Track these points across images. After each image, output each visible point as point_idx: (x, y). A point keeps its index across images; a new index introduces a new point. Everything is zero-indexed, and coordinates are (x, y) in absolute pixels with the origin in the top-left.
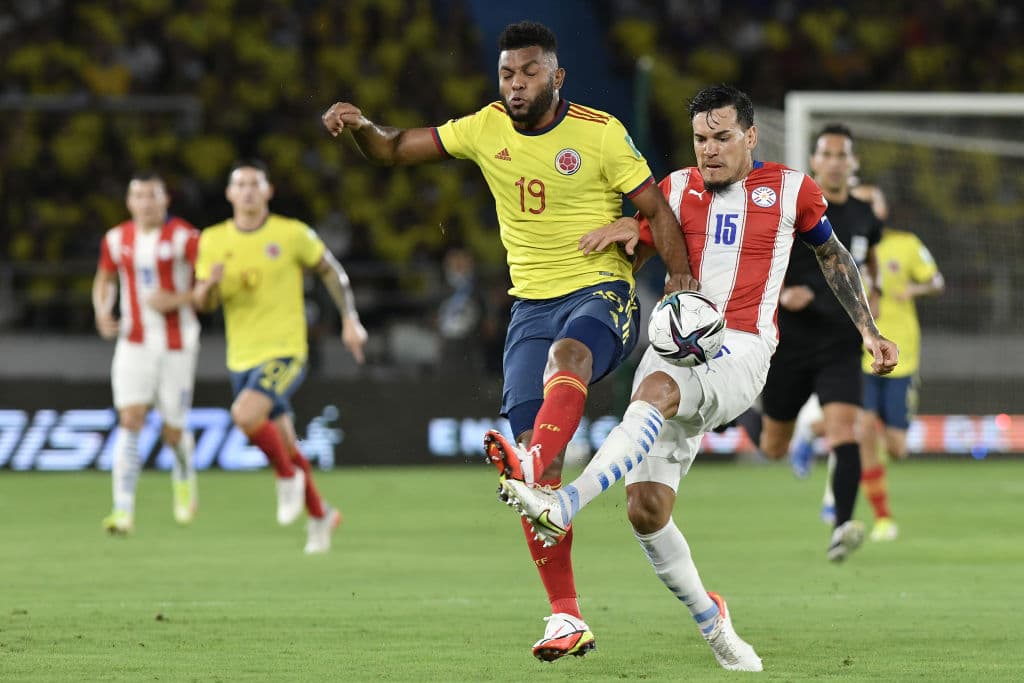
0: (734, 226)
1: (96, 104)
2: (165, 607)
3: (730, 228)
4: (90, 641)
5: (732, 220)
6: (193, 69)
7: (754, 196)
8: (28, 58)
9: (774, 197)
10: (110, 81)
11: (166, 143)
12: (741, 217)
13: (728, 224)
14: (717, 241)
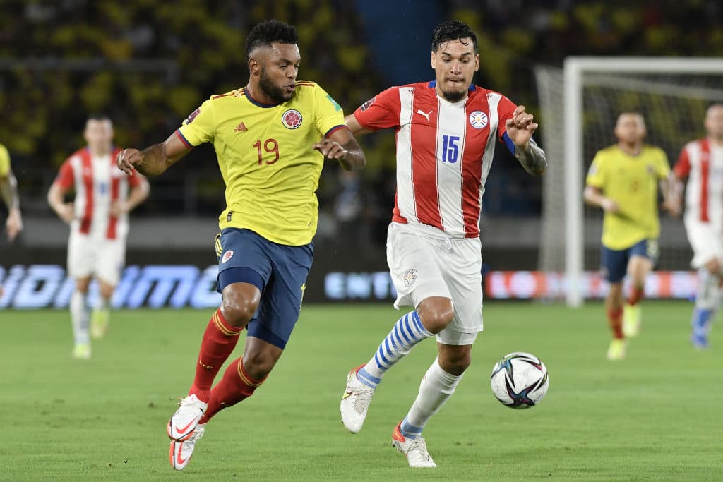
0: (456, 147)
1: (110, 66)
2: (155, 398)
3: (453, 149)
4: (106, 420)
5: (455, 142)
6: (173, 43)
7: (471, 119)
8: (64, 35)
9: (486, 120)
10: (119, 50)
11: (156, 91)
12: (461, 139)
13: (452, 145)
14: (444, 160)
